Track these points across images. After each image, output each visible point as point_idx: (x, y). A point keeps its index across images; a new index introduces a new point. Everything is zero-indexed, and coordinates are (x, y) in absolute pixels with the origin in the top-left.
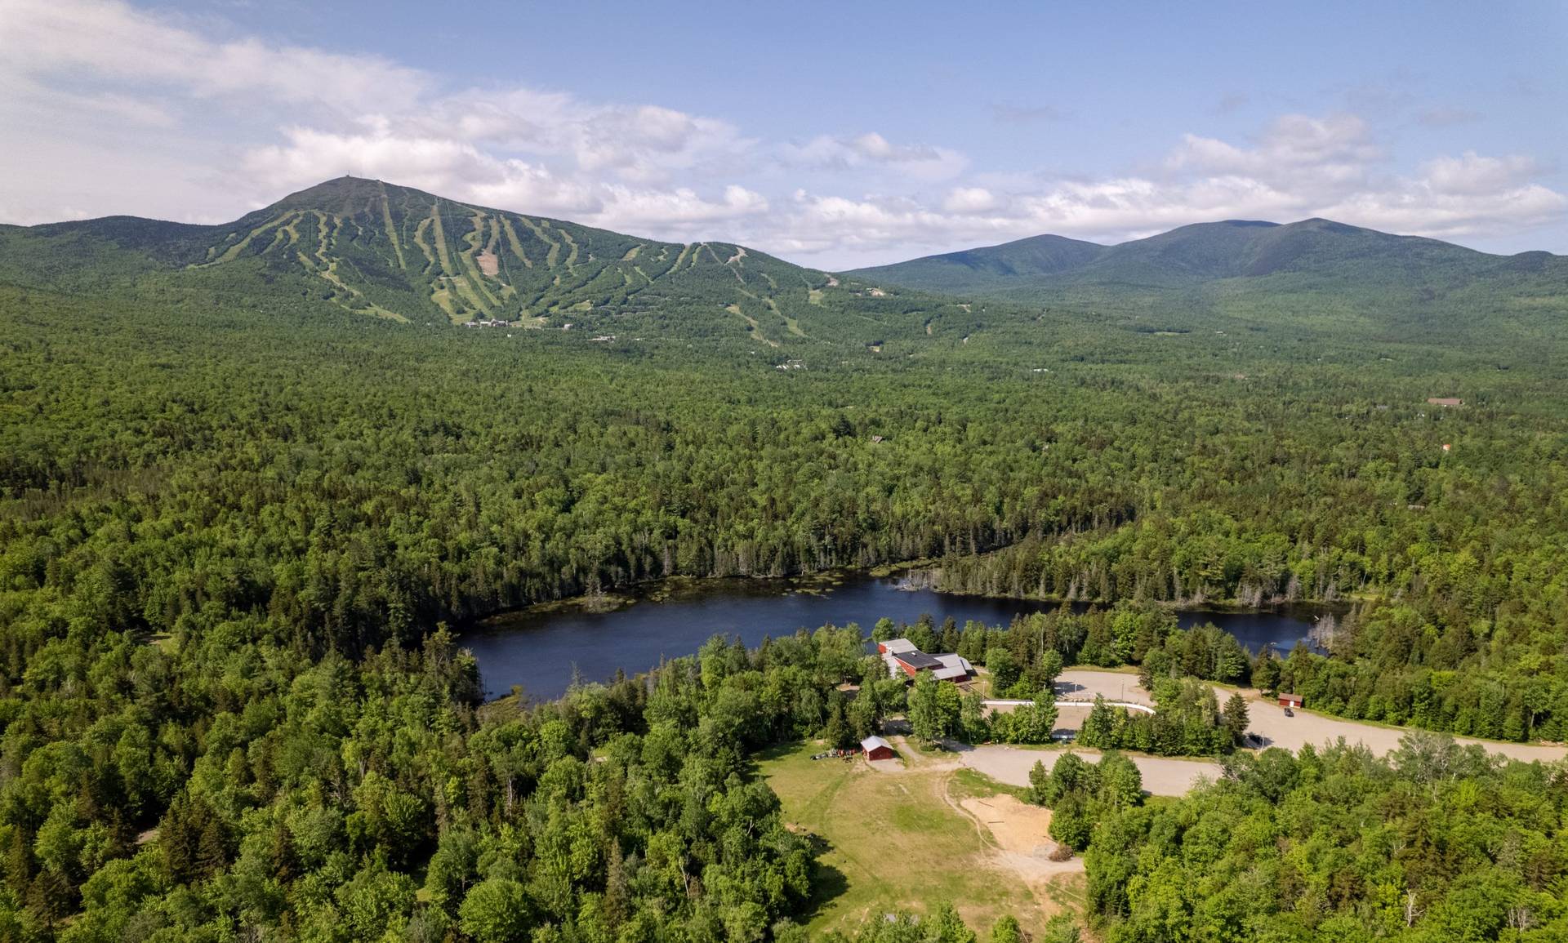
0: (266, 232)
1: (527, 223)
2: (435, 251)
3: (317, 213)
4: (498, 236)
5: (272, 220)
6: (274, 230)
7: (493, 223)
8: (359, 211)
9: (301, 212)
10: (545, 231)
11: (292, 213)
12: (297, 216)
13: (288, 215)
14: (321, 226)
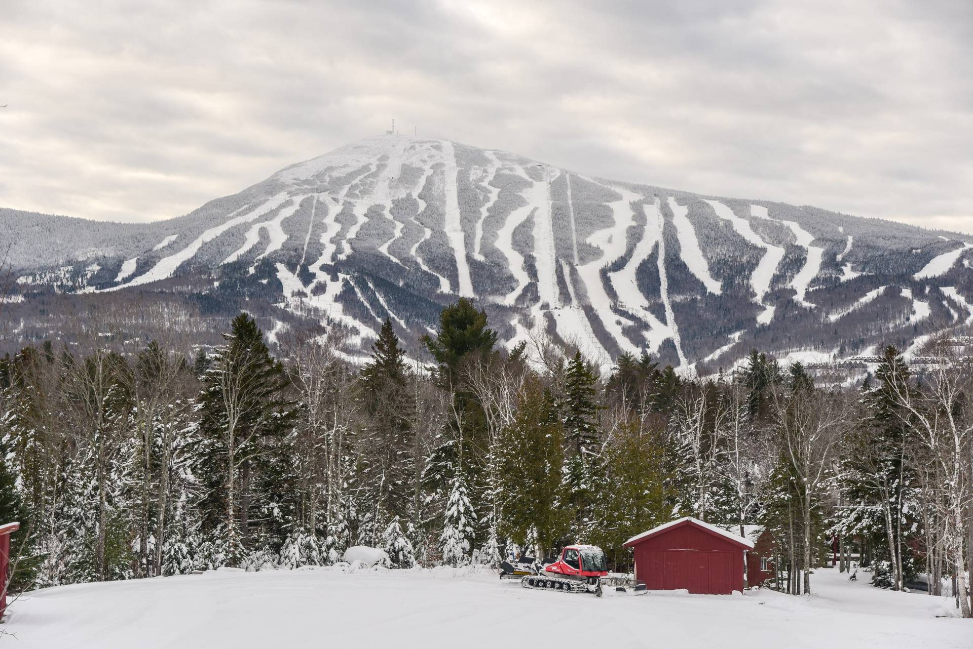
0: (229, 233)
1: (723, 212)
2: (530, 268)
3: (325, 197)
4: (660, 238)
5: (244, 213)
6: (247, 226)
7: (653, 213)
8: (402, 194)
9: (298, 199)
10: (755, 224)
11: (282, 197)
12: (288, 203)
13: (273, 203)
14: (329, 220)
